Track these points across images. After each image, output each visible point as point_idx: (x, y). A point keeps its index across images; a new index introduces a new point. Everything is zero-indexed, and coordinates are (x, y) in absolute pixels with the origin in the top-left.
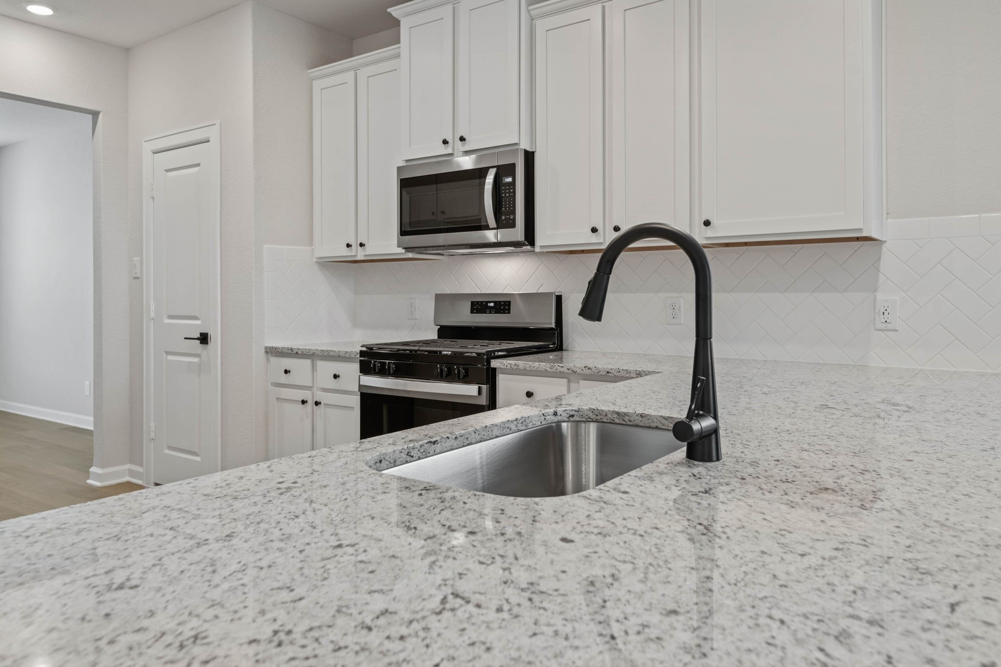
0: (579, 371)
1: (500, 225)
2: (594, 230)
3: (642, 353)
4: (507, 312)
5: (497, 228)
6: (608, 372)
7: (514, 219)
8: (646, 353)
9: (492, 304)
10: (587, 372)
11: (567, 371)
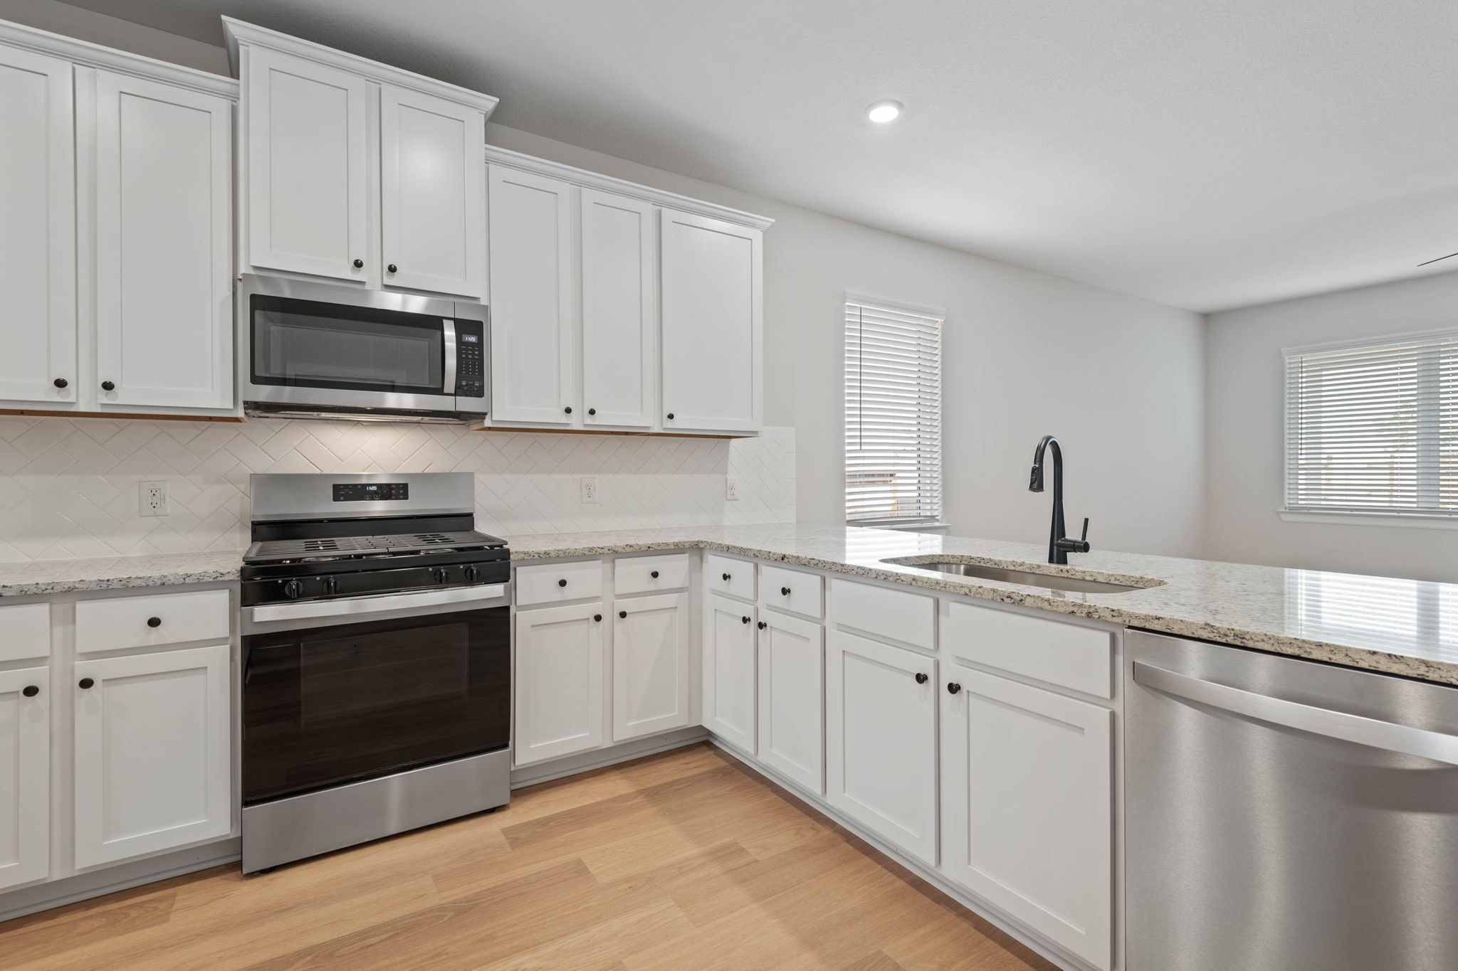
0: (620, 550)
1: (460, 391)
2: (568, 411)
3: (557, 532)
4: (401, 497)
5: (455, 395)
6: (649, 547)
7: (482, 387)
8: (562, 532)
9: (374, 488)
10: (628, 550)
11: (608, 552)
